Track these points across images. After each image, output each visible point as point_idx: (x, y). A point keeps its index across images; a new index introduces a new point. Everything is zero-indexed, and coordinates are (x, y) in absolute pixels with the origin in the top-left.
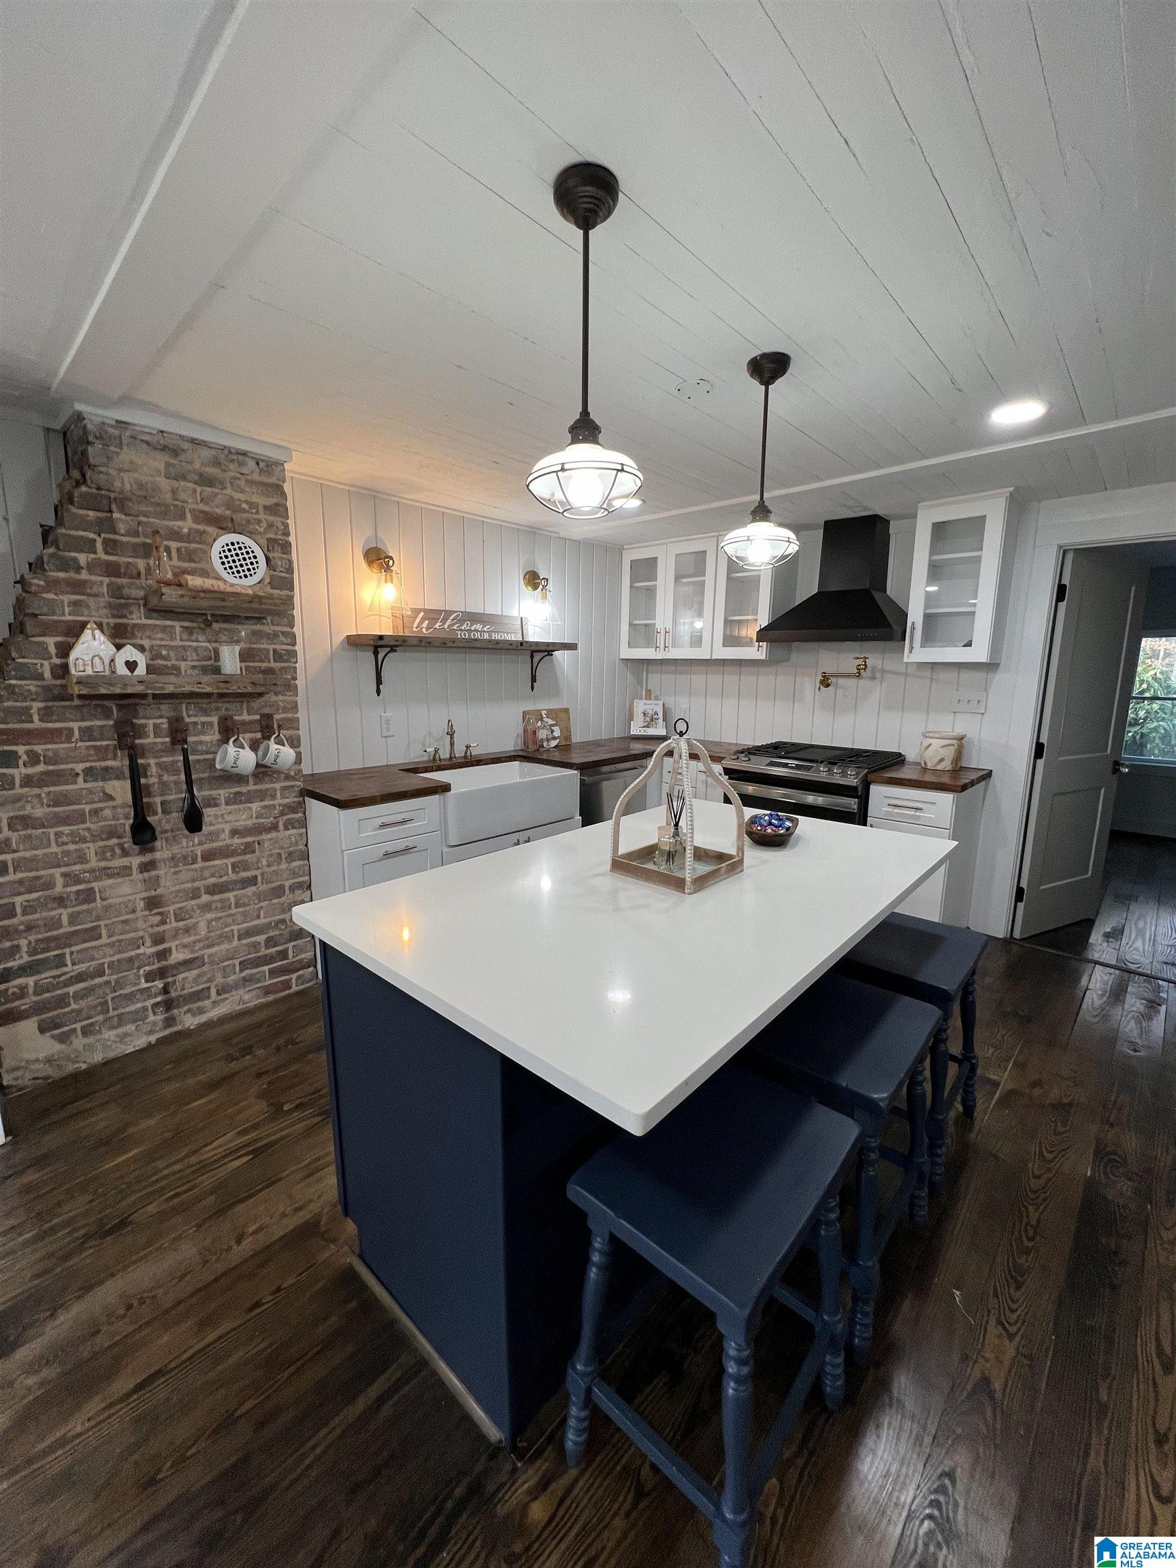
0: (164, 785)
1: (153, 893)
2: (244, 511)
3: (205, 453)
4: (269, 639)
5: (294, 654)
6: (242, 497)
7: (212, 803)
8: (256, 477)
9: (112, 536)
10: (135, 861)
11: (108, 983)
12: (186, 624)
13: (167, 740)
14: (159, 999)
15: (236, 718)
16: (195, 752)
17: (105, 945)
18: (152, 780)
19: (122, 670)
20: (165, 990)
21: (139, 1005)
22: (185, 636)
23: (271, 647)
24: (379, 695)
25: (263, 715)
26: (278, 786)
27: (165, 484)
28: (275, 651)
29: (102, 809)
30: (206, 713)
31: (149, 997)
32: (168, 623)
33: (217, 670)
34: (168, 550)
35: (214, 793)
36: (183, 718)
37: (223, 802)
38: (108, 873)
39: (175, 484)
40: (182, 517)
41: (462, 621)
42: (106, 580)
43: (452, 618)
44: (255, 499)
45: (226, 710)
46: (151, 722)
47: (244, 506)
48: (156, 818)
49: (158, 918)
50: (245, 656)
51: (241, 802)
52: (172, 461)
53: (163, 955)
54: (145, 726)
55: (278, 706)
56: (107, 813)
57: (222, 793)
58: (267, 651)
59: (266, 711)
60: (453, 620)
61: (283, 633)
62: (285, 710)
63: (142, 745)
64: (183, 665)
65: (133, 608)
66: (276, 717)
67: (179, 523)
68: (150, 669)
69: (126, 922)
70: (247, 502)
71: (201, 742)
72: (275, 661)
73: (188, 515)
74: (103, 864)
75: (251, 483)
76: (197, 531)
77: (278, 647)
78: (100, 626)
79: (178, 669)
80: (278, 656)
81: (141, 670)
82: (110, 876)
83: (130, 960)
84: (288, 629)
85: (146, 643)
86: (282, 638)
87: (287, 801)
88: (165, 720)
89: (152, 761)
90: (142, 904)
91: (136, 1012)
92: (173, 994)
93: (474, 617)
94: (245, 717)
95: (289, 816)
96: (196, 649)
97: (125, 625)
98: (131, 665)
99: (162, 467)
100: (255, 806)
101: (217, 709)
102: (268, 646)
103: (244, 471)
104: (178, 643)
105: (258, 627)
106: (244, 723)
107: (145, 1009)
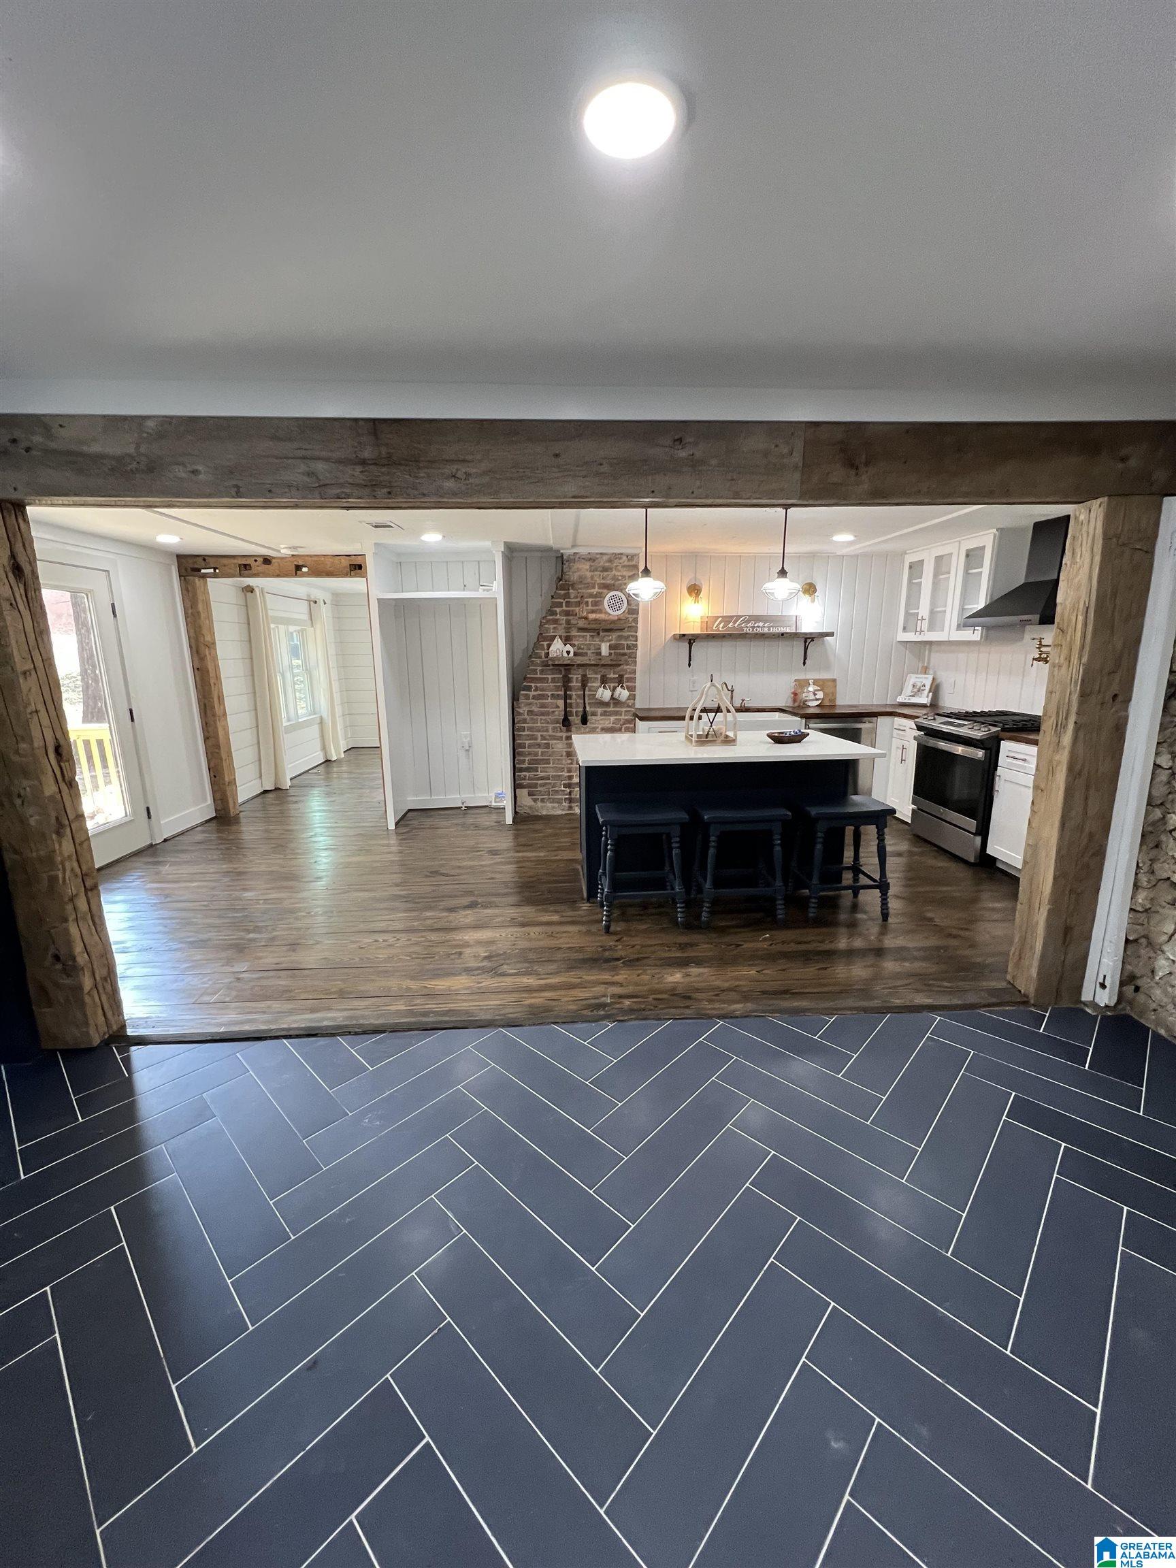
0: (577, 704)
1: (569, 750)
2: (619, 580)
3: (605, 558)
4: (625, 639)
5: (636, 646)
6: (619, 574)
7: (594, 714)
8: (626, 563)
10: (564, 735)
11: (550, 783)
13: (580, 684)
14: (567, 797)
15: (608, 676)
16: (590, 690)
18: (573, 701)
19: (565, 655)
20: (570, 793)
21: (560, 797)
22: (591, 639)
23: (625, 643)
24: (689, 667)
25: (619, 675)
26: (623, 710)
27: (589, 574)
28: (627, 644)
30: (596, 674)
31: (564, 795)
32: (585, 634)
33: (600, 654)
34: (587, 602)
36: (586, 675)
37: (599, 714)
38: (554, 738)
39: (592, 573)
40: (594, 588)
42: (565, 618)
44: (624, 574)
45: (603, 672)
46: (574, 676)
47: (620, 578)
48: (573, 718)
49: (570, 761)
50: (611, 647)
51: (607, 715)
52: (592, 564)
54: (572, 678)
55: (627, 670)
56: (557, 713)
57: (599, 710)
58: (623, 644)
59: (621, 673)
60: (742, 621)
61: (632, 636)
62: (630, 673)
63: (570, 686)
64: (589, 652)
65: (573, 629)
66: (625, 676)
67: (592, 591)
68: (575, 654)
69: (558, 759)
70: (621, 576)
71: (593, 686)
72: (627, 649)
73: (596, 586)
75: (624, 566)
76: (599, 593)
77: (629, 642)
78: (560, 637)
79: (587, 653)
80: (629, 647)
81: (571, 654)
83: (559, 776)
84: (634, 634)
85: (576, 643)
86: (631, 638)
87: (626, 717)
88: (580, 676)
89: (574, 693)
91: (559, 799)
93: (757, 618)
94: (612, 676)
95: (627, 725)
96: (595, 644)
97: (570, 636)
98: (568, 652)
99: (588, 567)
100: (612, 718)
101: (599, 671)
102: (624, 642)
103: (620, 561)
104: (588, 642)
105: (621, 634)
106: (611, 679)
107: (562, 799)
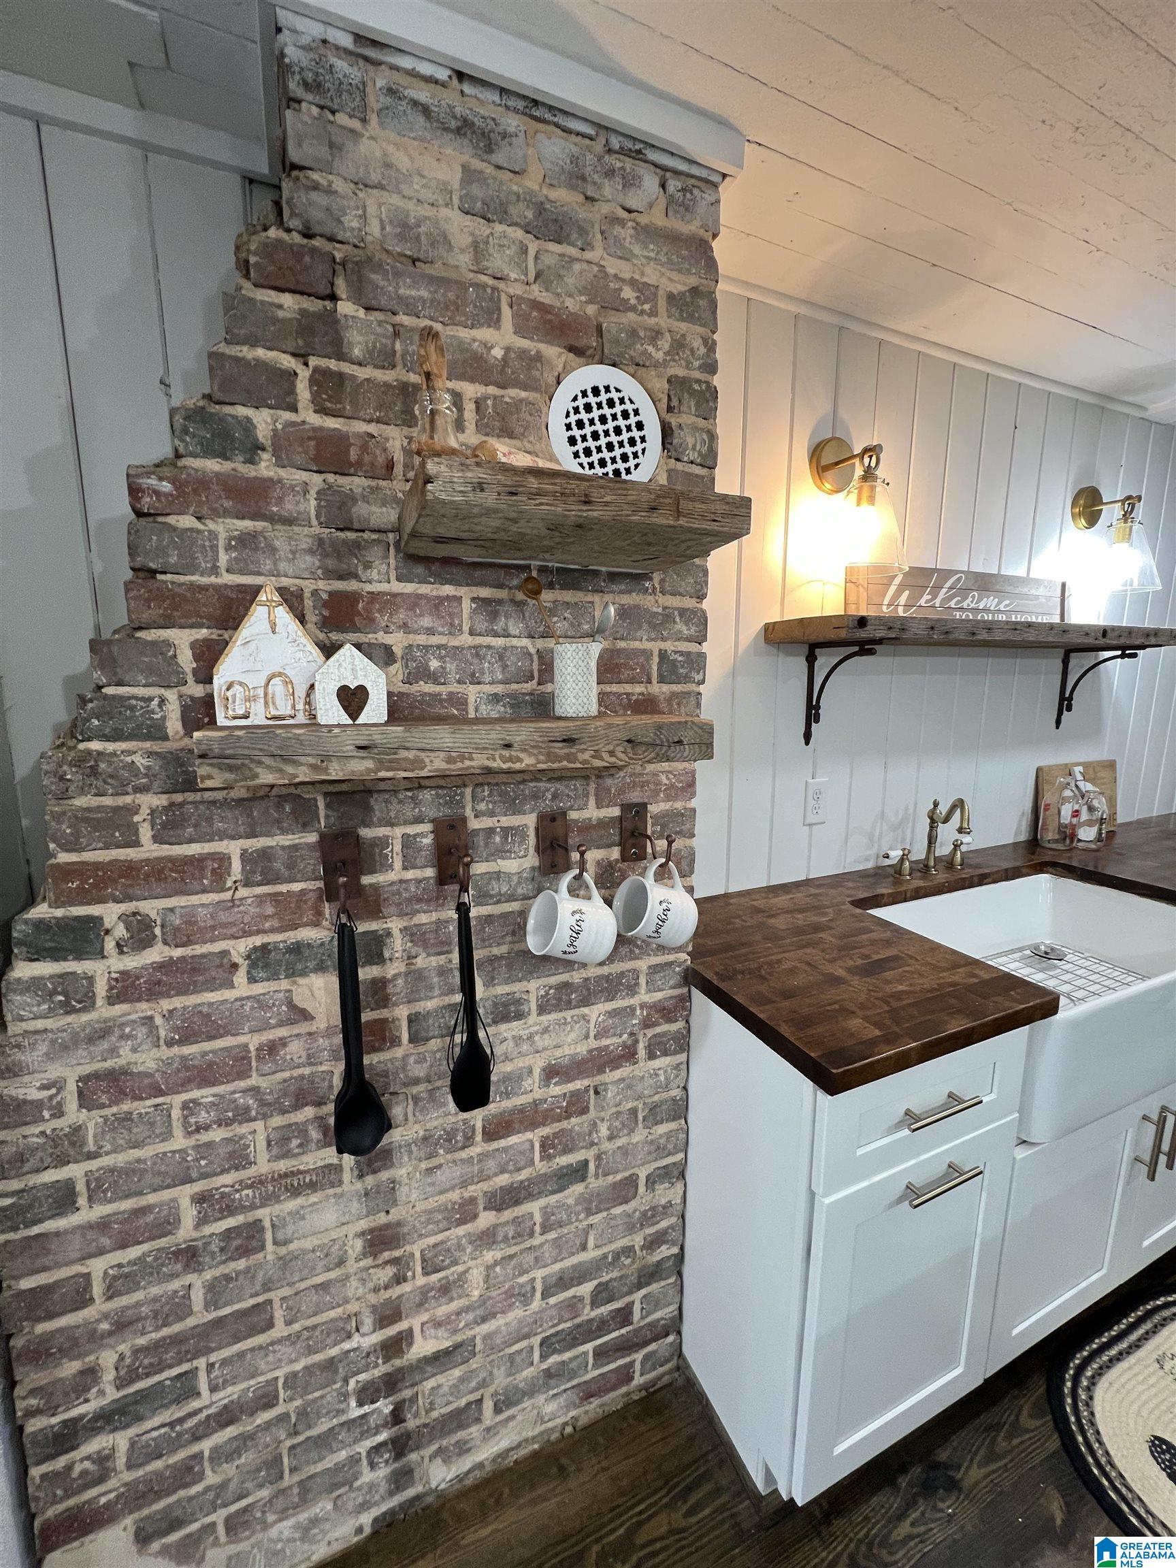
0: (416, 977)
2: (625, 307)
3: (553, 148)
4: (654, 627)
5: (697, 662)
6: (623, 269)
8: (657, 218)
9: (333, 364)
12: (485, 592)
13: (430, 872)
14: (383, 1436)
16: (484, 897)
17: (279, 1341)
18: (393, 969)
19: (331, 712)
20: (397, 1417)
21: (343, 1454)
22: (482, 626)
23: (655, 647)
24: (807, 743)
25: (626, 808)
28: (663, 655)
29: (283, 1042)
30: (514, 808)
31: (364, 1435)
32: (448, 590)
34: (457, 399)
35: (516, 987)
36: (464, 820)
37: (534, 1007)
39: (482, 228)
40: (492, 319)
41: (964, 592)
42: (316, 480)
43: (948, 585)
44: (651, 275)
45: (555, 797)
46: (398, 831)
47: (628, 293)
48: (398, 1052)
49: (390, 1271)
51: (569, 1005)
52: (476, 164)
53: (394, 1347)
54: (384, 842)
55: (658, 783)
56: (295, 1049)
57: (533, 988)
58: (648, 654)
59: (635, 797)
60: (951, 588)
61: (683, 612)
62: (671, 794)
63: (375, 888)
64: (473, 693)
65: (374, 554)
66: (653, 809)
67: (484, 334)
69: (324, 1287)
70: (633, 283)
71: (498, 875)
72: (661, 680)
73: (506, 312)
74: (283, 1166)
75: (647, 233)
76: (523, 354)
77: (669, 646)
80: (670, 669)
81: (375, 710)
82: (295, 1192)
83: (331, 1364)
84: (690, 603)
85: (397, 641)
86: (680, 626)
87: (659, 996)
88: (426, 827)
89: (395, 925)
90: (359, 1244)
91: (338, 1468)
92: (411, 1424)
93: (985, 583)
94: (591, 812)
95: (658, 1030)
96: (501, 655)
97: (354, 597)
98: (353, 699)
99: (454, 177)
100: (596, 1012)
101: (535, 796)
102: (647, 645)
103: (632, 203)
104: (465, 640)
105: (633, 599)
106: (587, 827)
107: (354, 1460)
